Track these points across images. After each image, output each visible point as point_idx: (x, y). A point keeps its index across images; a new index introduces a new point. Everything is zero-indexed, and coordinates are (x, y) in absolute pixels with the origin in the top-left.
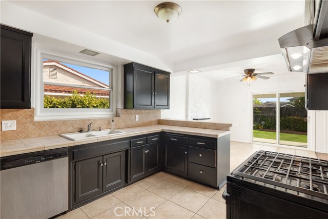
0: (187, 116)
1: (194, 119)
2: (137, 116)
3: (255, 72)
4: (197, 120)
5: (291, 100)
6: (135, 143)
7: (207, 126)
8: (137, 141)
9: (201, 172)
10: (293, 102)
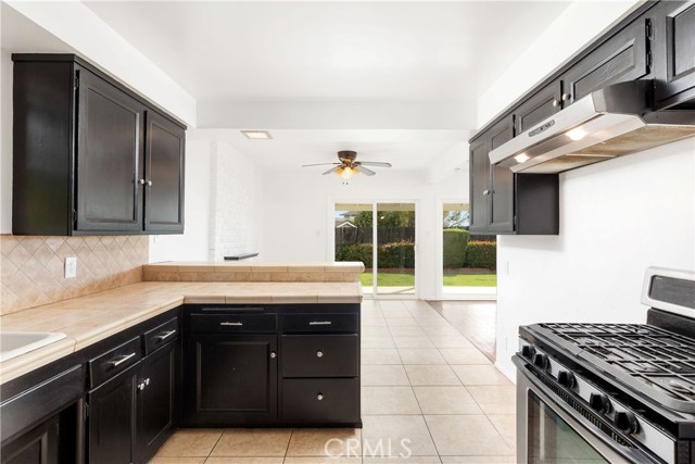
0: (211, 250)
1: (226, 258)
2: (72, 261)
3: (357, 160)
4: (236, 259)
5: (347, 216)
6: (104, 365)
7: (304, 276)
8: (110, 356)
9: (320, 397)
10: (352, 219)
